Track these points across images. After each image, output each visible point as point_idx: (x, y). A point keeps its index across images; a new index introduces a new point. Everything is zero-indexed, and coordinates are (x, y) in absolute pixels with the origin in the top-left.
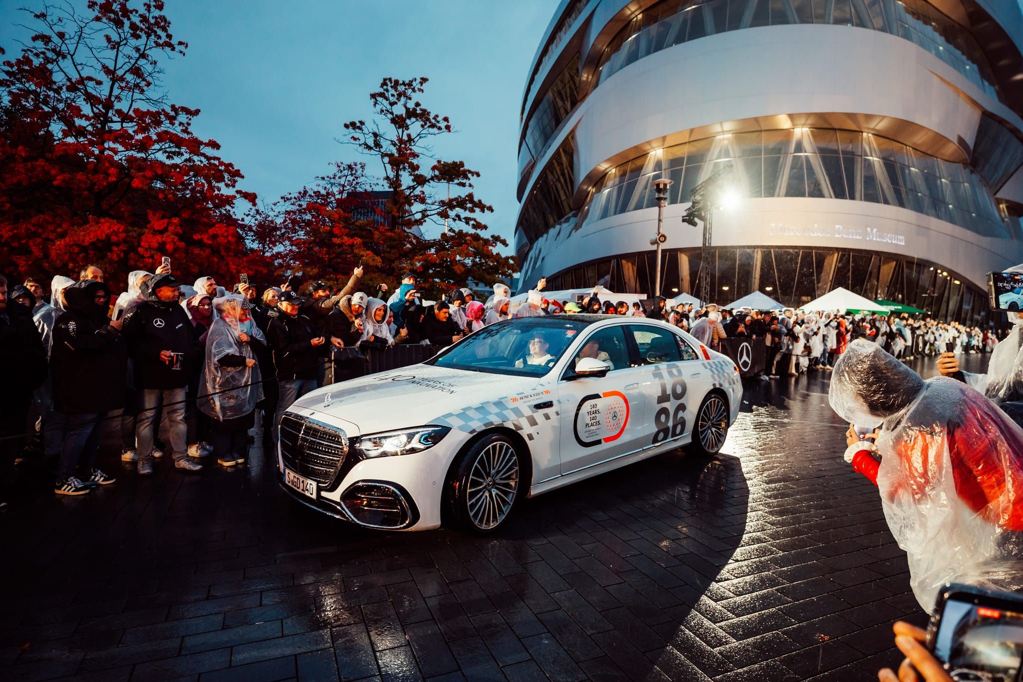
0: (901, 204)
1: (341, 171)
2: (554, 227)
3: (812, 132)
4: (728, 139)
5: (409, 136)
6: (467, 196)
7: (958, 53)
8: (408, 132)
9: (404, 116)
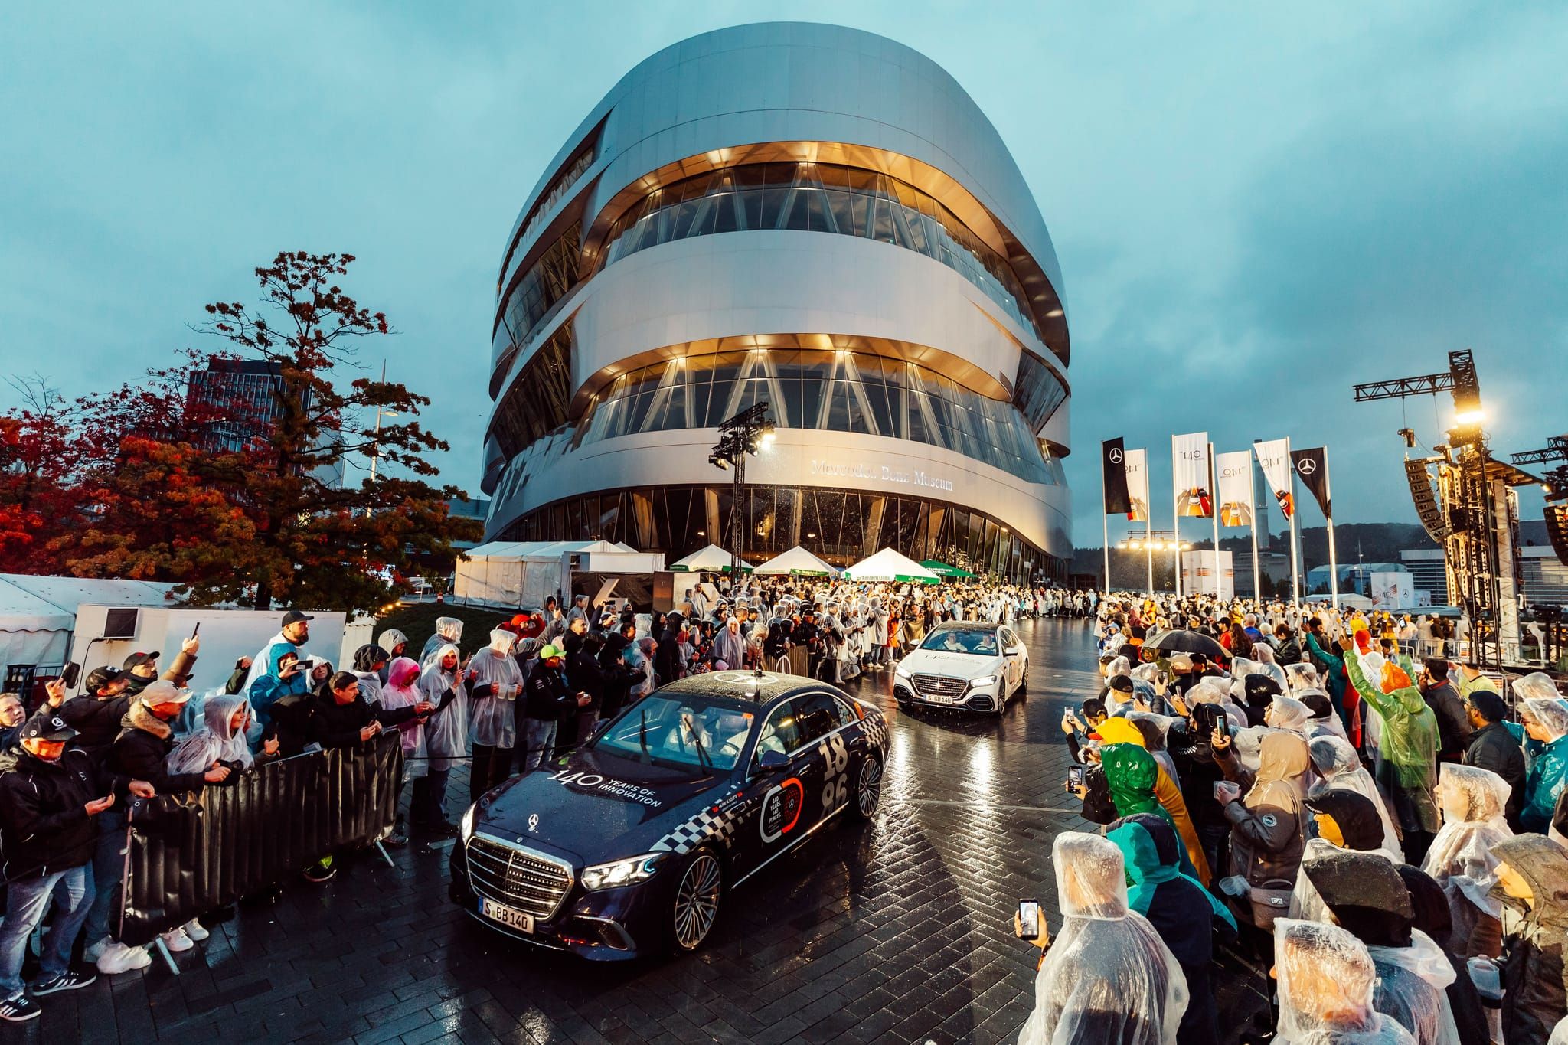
0: (948, 445)
1: (197, 365)
2: (542, 437)
3: (854, 356)
4: (763, 355)
5: (318, 333)
6: (408, 426)
7: (997, 283)
8: (317, 327)
9: (312, 304)
